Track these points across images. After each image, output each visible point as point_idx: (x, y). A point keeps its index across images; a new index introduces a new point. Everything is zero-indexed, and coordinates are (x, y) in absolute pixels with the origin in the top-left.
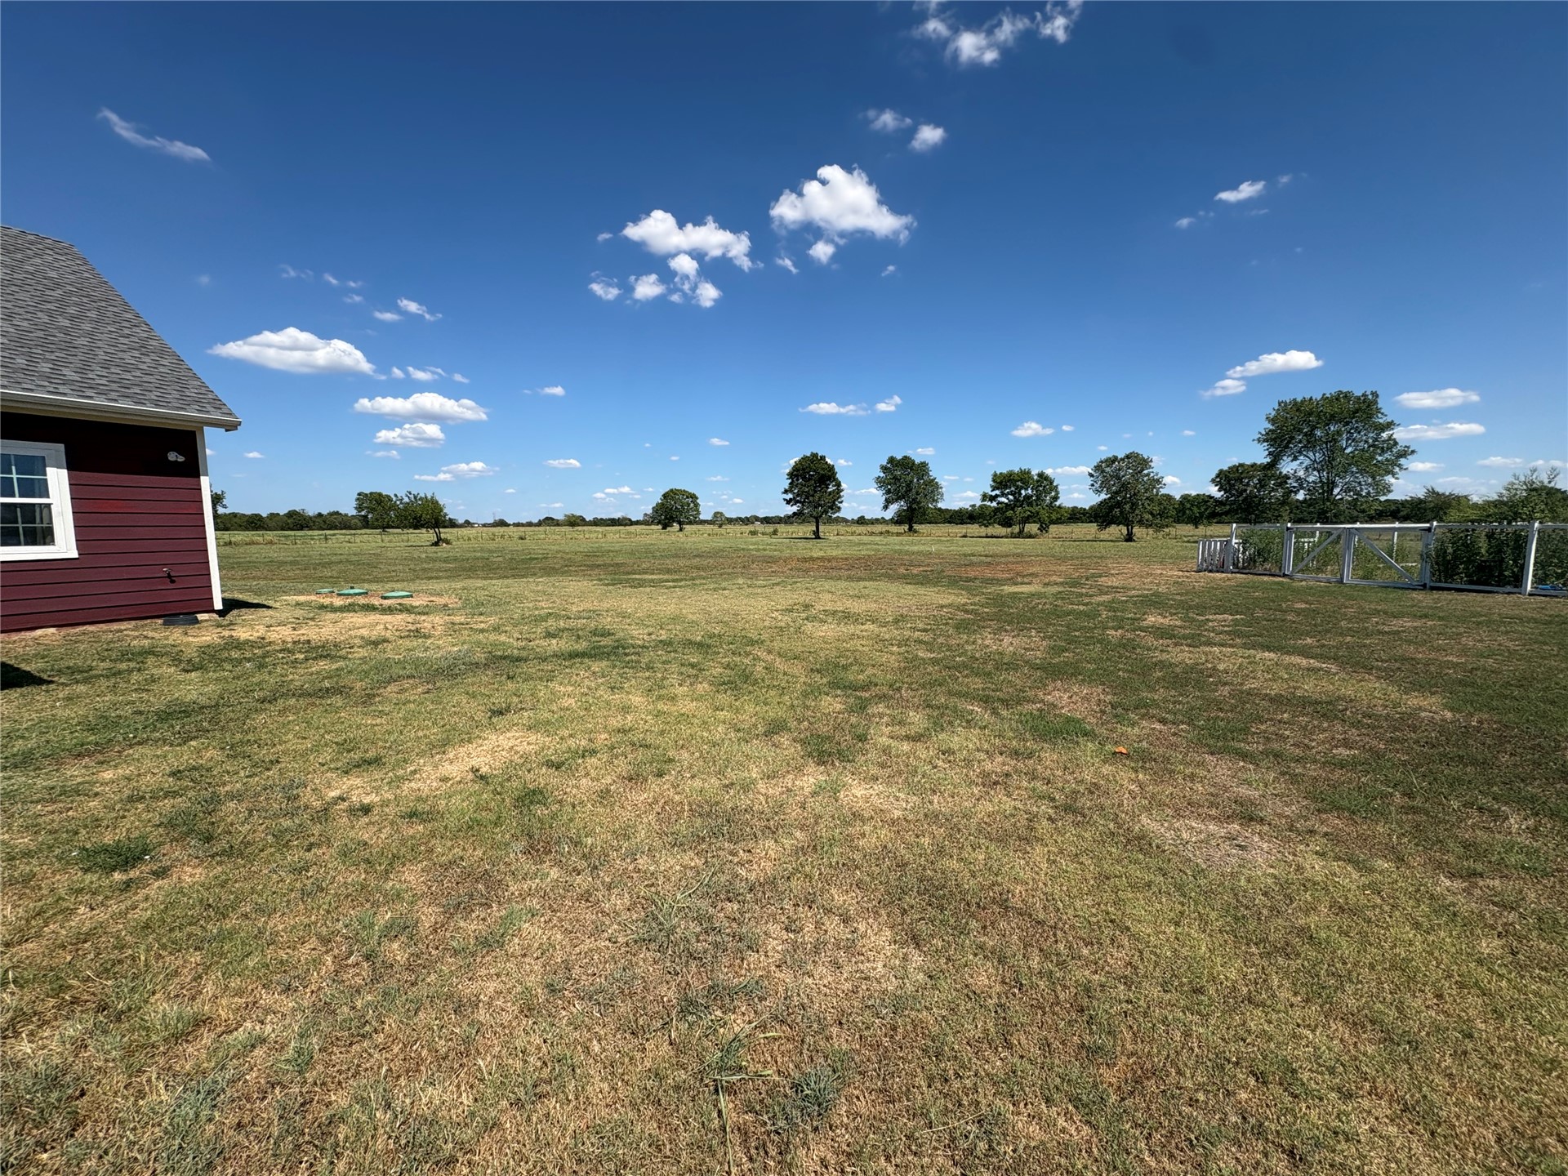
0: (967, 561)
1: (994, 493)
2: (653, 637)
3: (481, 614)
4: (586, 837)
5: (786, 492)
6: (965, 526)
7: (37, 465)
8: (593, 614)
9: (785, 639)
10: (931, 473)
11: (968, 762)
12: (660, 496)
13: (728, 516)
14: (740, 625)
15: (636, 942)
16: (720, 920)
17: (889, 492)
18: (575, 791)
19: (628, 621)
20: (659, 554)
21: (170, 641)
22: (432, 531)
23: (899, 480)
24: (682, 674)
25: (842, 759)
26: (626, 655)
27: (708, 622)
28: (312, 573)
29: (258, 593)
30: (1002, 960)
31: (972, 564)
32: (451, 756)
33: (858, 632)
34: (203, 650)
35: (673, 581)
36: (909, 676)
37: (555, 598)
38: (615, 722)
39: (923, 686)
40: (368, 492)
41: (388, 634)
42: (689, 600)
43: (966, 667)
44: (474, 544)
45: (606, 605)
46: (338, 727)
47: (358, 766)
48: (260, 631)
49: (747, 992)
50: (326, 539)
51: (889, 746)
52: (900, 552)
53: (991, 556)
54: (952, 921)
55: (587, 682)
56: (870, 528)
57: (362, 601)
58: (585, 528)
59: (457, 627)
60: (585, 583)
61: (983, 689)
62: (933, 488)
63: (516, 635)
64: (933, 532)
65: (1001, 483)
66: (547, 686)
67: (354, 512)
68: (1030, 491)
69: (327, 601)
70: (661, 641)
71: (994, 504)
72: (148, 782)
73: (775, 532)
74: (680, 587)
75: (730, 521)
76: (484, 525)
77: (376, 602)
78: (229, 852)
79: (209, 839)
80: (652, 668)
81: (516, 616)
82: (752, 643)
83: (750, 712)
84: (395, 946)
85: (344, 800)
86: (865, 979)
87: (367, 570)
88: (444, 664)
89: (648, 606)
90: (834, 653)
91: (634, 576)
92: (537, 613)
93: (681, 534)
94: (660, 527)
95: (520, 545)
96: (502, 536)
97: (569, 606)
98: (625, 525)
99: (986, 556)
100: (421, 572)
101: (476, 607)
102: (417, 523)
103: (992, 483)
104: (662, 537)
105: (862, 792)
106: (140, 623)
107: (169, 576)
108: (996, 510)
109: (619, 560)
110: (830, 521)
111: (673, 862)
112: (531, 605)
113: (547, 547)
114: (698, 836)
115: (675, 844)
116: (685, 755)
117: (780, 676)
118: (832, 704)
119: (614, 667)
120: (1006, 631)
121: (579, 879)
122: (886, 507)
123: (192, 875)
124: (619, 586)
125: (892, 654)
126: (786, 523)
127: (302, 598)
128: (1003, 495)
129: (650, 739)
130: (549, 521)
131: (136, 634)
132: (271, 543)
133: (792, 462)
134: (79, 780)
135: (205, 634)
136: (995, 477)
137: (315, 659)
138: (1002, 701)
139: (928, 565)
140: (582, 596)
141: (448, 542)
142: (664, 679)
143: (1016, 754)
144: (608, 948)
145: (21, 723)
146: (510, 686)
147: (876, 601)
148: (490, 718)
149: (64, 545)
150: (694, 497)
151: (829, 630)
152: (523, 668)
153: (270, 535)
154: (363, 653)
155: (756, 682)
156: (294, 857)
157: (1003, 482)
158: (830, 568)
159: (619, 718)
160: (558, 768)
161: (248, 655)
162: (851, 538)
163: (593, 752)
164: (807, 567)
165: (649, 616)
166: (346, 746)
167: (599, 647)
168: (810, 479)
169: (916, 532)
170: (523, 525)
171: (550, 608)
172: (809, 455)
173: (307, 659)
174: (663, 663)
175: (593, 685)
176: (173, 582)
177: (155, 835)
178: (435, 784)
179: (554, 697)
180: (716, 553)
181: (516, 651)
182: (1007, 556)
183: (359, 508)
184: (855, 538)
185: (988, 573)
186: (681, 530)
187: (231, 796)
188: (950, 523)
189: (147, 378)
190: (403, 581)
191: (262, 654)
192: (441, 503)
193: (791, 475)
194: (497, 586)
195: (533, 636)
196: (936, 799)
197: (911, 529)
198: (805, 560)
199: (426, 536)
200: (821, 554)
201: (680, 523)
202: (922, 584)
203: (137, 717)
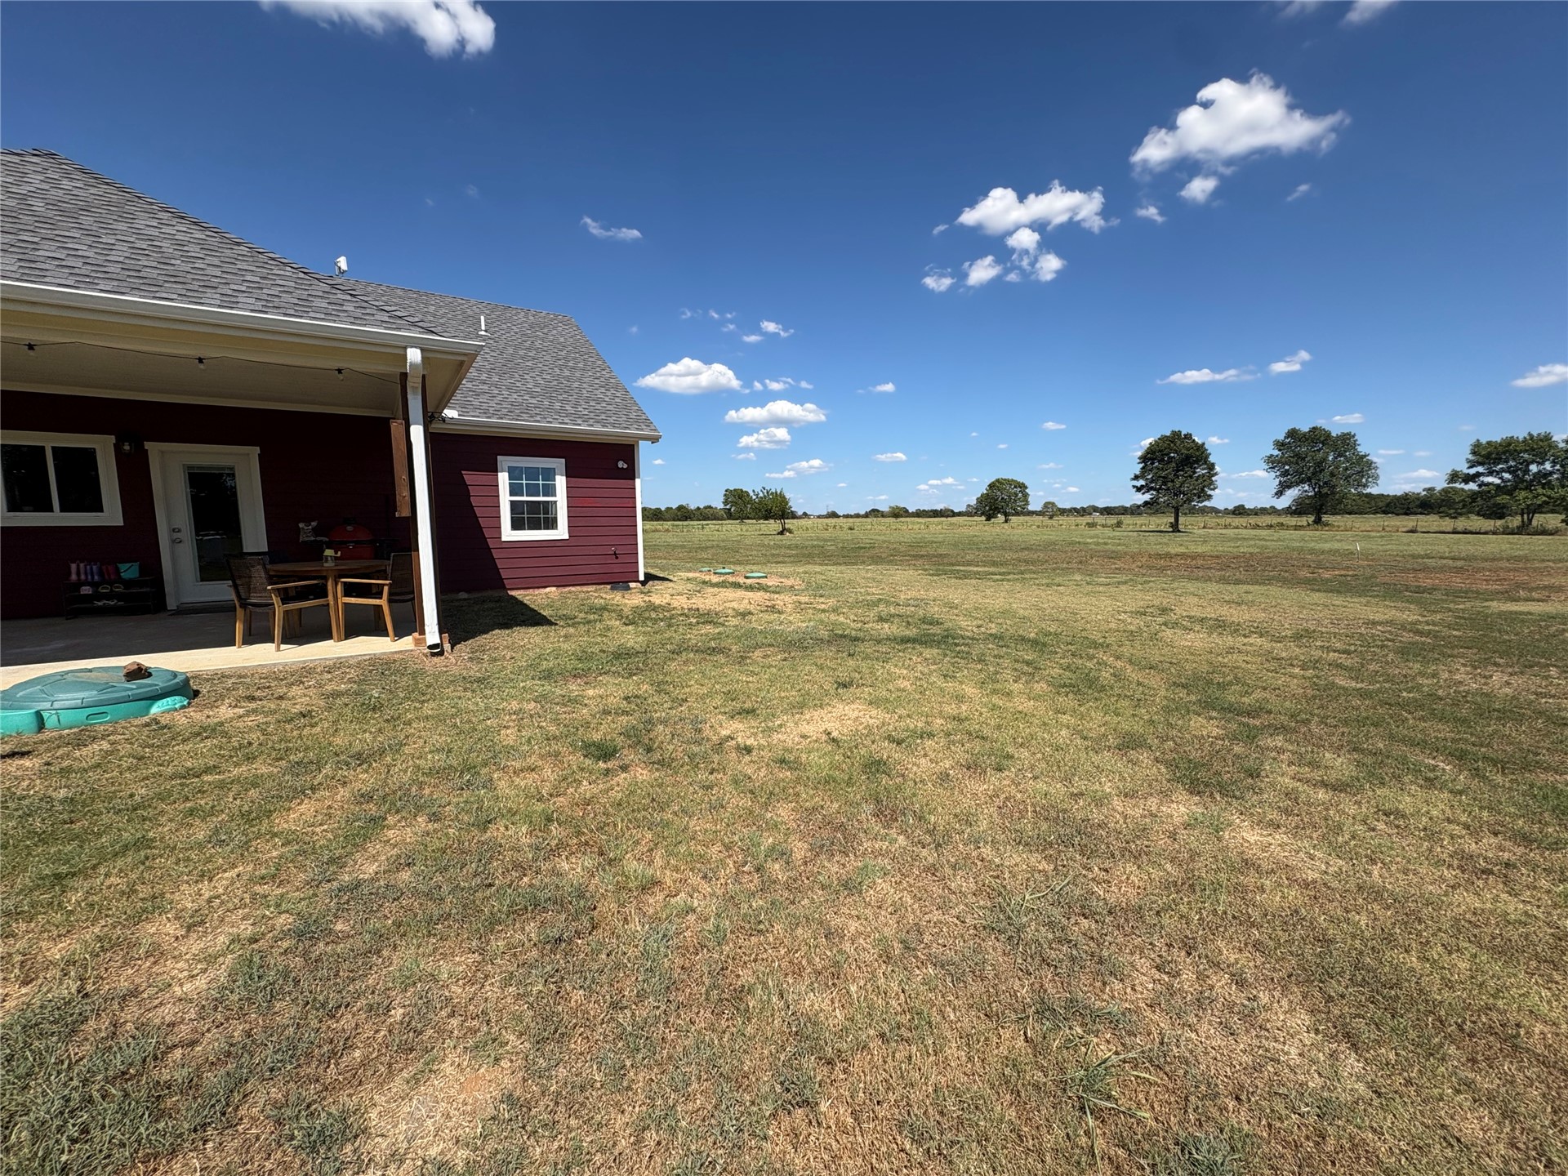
0: (1420, 565)
1: (1472, 471)
2: (983, 629)
3: (822, 596)
4: (929, 814)
5: (1136, 478)
6: (1413, 517)
7: (549, 474)
8: (919, 602)
9: (1137, 644)
10: (1359, 449)
11: (1431, 835)
12: (986, 486)
13: (1060, 506)
14: (1080, 625)
15: (984, 928)
16: (1075, 933)
17: (1285, 474)
18: (915, 768)
19: (956, 611)
20: (983, 546)
21: (615, 602)
22: (778, 522)
23: (1304, 459)
24: (1016, 670)
25: (1223, 791)
26: (957, 645)
27: (1041, 619)
28: (696, 555)
29: (662, 569)
30: (1509, 1114)
31: (1426, 569)
32: (808, 717)
33: (1237, 645)
34: (635, 609)
35: (1000, 574)
36: (1321, 707)
37: (883, 586)
38: (950, 709)
39: (1346, 723)
40: (732, 489)
41: (752, 608)
42: (1018, 595)
43: (1421, 707)
44: (810, 533)
45: (932, 595)
46: (724, 680)
47: (740, 714)
48: (667, 599)
49: (1113, 1022)
50: (703, 528)
51: (1295, 790)
52: (1300, 550)
53: (1463, 559)
54: (1412, 1034)
55: (920, 667)
56: (1253, 520)
57: (731, 579)
58: (908, 519)
59: (803, 606)
60: (911, 572)
61: (1453, 740)
62: (1363, 468)
63: (852, 617)
64: (1357, 525)
65: (1488, 456)
66: (883, 667)
67: (722, 506)
68: (1548, 466)
69: (707, 578)
70: (991, 635)
71: (1473, 486)
72: (613, 701)
73: (1119, 525)
74: (1008, 580)
75: (1063, 512)
76: (819, 517)
77: (741, 580)
78: (661, 763)
79: (649, 750)
80: (984, 661)
81: (850, 600)
82: (1095, 645)
83: (1096, 720)
84: (777, 866)
85: (732, 739)
86: (1272, 1060)
87: (729, 554)
88: (796, 637)
89: (975, 598)
90: (1205, 668)
91: (958, 568)
92: (869, 598)
93: (1006, 526)
94: (983, 518)
95: (849, 536)
96: (835, 527)
97: (898, 594)
98: (947, 516)
99: (1453, 559)
100: (772, 556)
101: (817, 590)
102: (768, 515)
103: (1471, 457)
104: (986, 528)
105: (1255, 838)
106: (598, 587)
107: (615, 554)
108: (1474, 496)
109: (942, 551)
110: (1193, 511)
111: (1016, 858)
112: (863, 590)
113: (873, 537)
114: (1045, 840)
115: (1020, 842)
116: (1025, 753)
117: (1134, 686)
118: (1207, 727)
119: (945, 655)
120: (1496, 664)
121: (925, 852)
122: (1279, 494)
123: (642, 774)
124: (944, 577)
125: (1293, 676)
126: (1132, 514)
127: (691, 575)
128: (1490, 473)
129: (986, 732)
130: (875, 513)
131: (596, 595)
132: (668, 530)
133: (1146, 443)
134: (576, 693)
135: (633, 599)
136: (1477, 449)
137: (703, 623)
138: (1494, 762)
139: (1348, 568)
140: (909, 585)
141: (790, 531)
142: (997, 673)
143: (1526, 839)
144: (956, 925)
145: (545, 650)
146: (851, 663)
147: (1264, 610)
148: (837, 689)
149: (561, 532)
150: (1023, 486)
151: (1198, 640)
152: (862, 647)
153: (668, 524)
154: (735, 621)
155: (1103, 689)
156: (702, 776)
157: (1487, 455)
158: (1195, 567)
159: (953, 706)
160: (899, 743)
161: (661, 616)
162: (1224, 531)
163: (931, 735)
164: (1159, 565)
165: (976, 609)
166: (730, 696)
167: (929, 635)
168: (1169, 462)
169: (1327, 525)
170: (851, 516)
171: (880, 594)
172: (1168, 434)
173: (698, 623)
174: (995, 656)
175: (926, 671)
176: (617, 558)
177: (620, 741)
178: (796, 739)
179: (891, 678)
180: (1048, 546)
181: (853, 633)
182: (1494, 560)
183: (725, 503)
184: (1230, 532)
185: (1458, 582)
186: (1006, 521)
187: (661, 721)
188: (1385, 512)
189: (609, 407)
190: (758, 564)
191: (667, 616)
192: (787, 497)
193: (1144, 459)
194: (833, 572)
195: (867, 619)
196: (1376, 870)
197: (1318, 521)
198: (1159, 556)
199: (774, 525)
200: (1182, 550)
201: (1006, 515)
202: (1339, 592)
203: (602, 654)
